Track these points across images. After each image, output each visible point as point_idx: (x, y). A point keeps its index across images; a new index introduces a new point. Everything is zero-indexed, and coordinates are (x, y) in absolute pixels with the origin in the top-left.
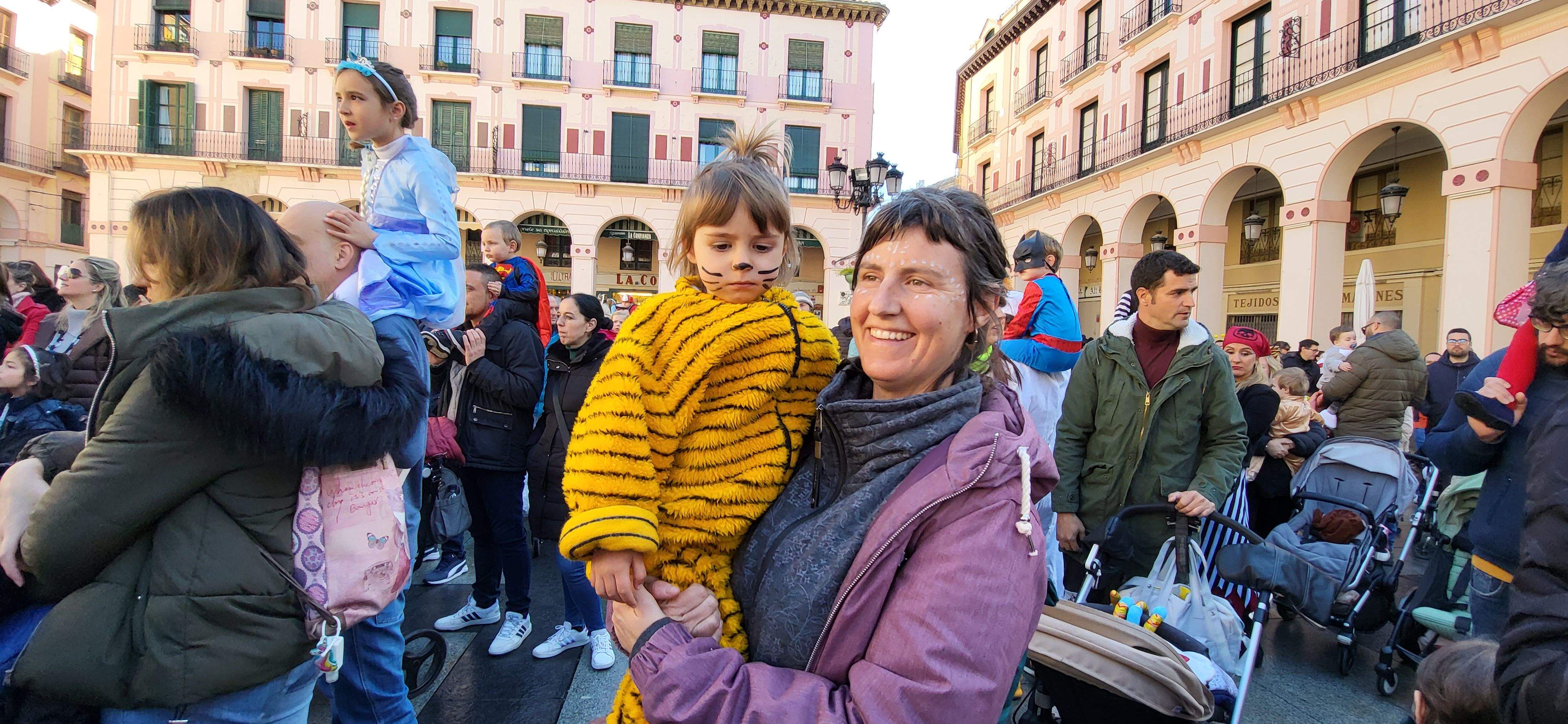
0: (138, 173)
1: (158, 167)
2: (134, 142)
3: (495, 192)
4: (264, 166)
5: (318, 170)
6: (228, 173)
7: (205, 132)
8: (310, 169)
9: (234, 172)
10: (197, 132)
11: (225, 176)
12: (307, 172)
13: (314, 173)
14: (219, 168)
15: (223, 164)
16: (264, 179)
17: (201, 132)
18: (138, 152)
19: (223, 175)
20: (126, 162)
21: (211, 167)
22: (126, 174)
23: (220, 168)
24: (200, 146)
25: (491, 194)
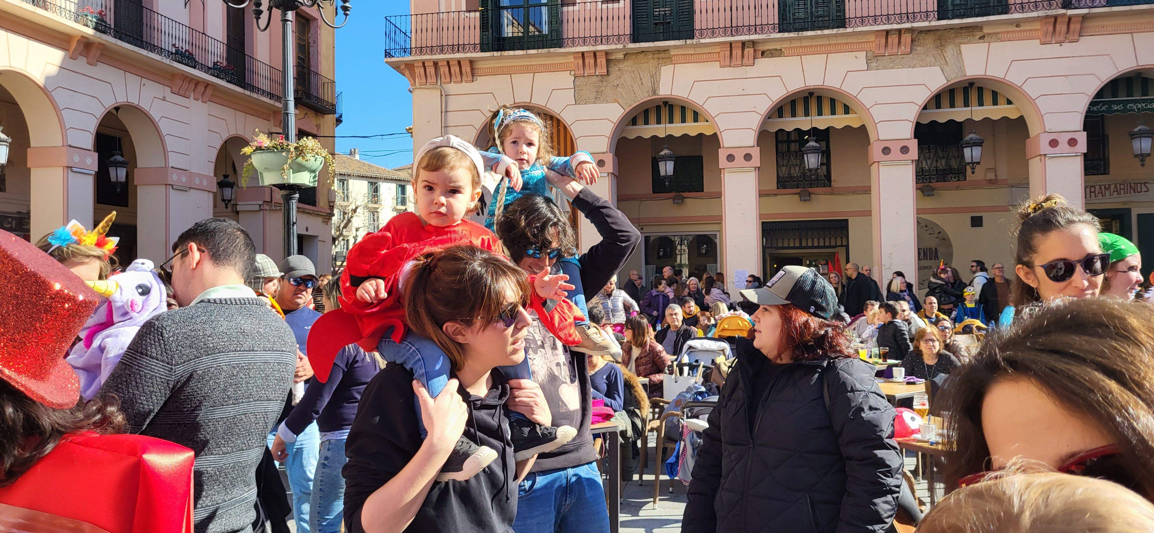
0: (482, 83)
1: (509, 72)
2: (475, 36)
3: (1061, 43)
4: (666, 50)
5: (754, 43)
6: (614, 69)
7: (576, 8)
8: (744, 44)
9: (623, 66)
10: (565, 9)
11: (608, 73)
12: (737, 52)
13: (750, 51)
14: (602, 61)
15: (607, 53)
16: (666, 71)
17: (571, 8)
18: (483, 50)
19: (605, 71)
20: (466, 68)
21: (589, 60)
22: (465, 87)
23: (604, 61)
24: (570, 30)
25: (1054, 49)
